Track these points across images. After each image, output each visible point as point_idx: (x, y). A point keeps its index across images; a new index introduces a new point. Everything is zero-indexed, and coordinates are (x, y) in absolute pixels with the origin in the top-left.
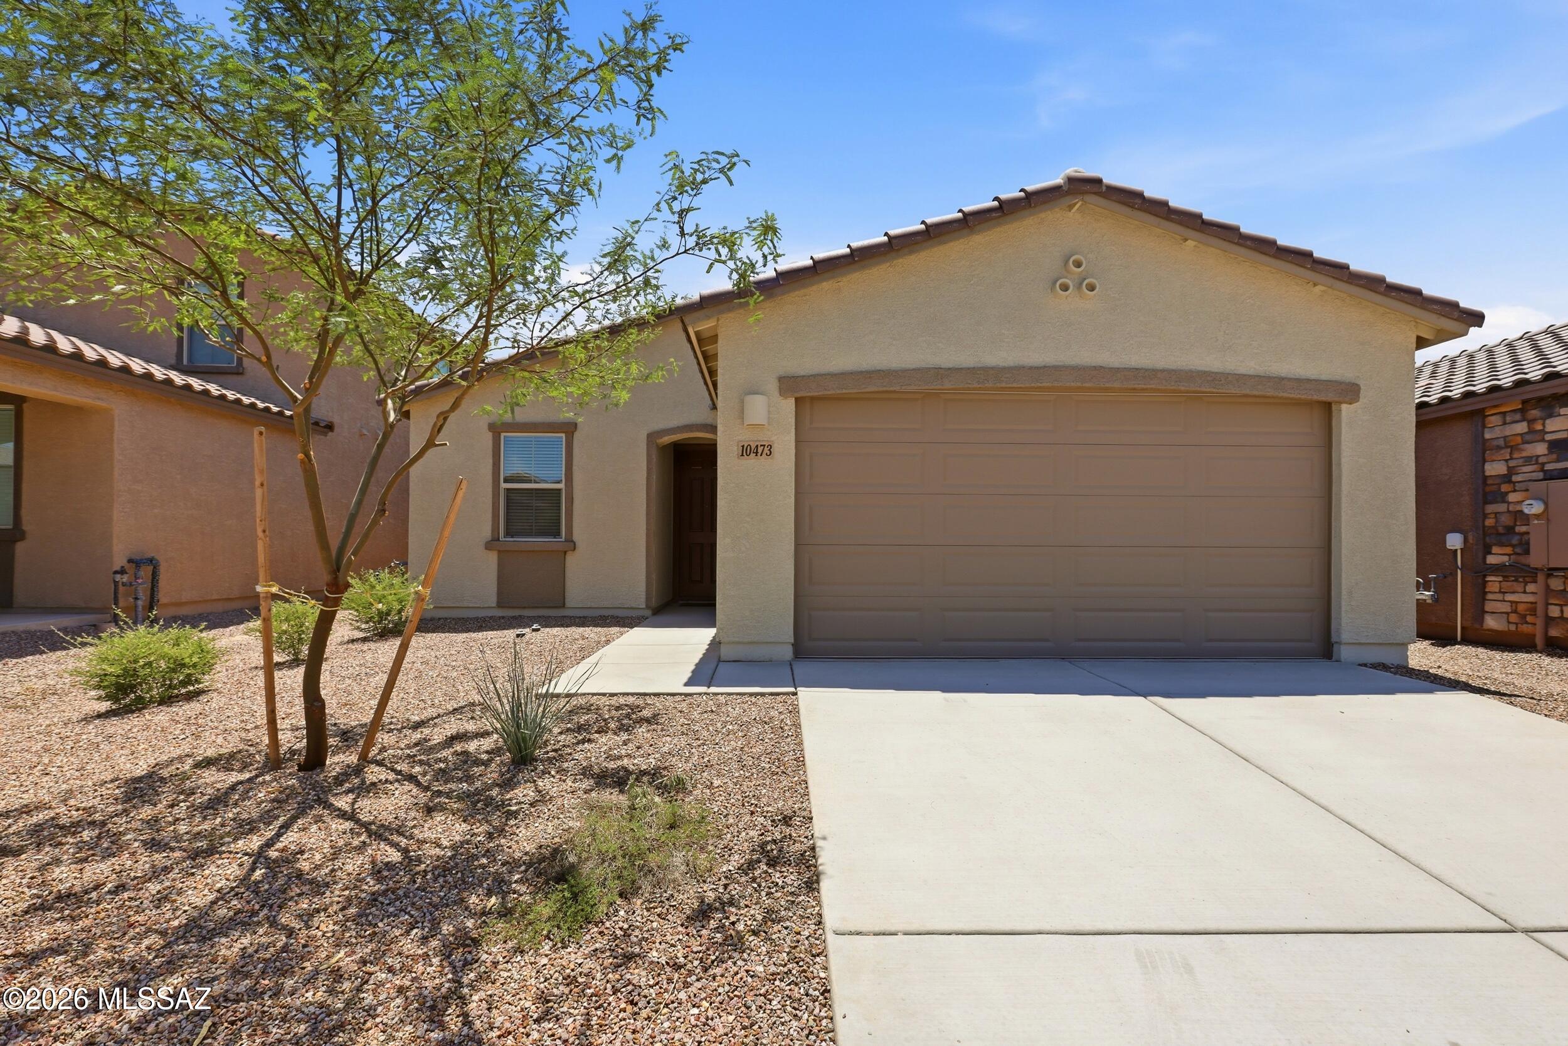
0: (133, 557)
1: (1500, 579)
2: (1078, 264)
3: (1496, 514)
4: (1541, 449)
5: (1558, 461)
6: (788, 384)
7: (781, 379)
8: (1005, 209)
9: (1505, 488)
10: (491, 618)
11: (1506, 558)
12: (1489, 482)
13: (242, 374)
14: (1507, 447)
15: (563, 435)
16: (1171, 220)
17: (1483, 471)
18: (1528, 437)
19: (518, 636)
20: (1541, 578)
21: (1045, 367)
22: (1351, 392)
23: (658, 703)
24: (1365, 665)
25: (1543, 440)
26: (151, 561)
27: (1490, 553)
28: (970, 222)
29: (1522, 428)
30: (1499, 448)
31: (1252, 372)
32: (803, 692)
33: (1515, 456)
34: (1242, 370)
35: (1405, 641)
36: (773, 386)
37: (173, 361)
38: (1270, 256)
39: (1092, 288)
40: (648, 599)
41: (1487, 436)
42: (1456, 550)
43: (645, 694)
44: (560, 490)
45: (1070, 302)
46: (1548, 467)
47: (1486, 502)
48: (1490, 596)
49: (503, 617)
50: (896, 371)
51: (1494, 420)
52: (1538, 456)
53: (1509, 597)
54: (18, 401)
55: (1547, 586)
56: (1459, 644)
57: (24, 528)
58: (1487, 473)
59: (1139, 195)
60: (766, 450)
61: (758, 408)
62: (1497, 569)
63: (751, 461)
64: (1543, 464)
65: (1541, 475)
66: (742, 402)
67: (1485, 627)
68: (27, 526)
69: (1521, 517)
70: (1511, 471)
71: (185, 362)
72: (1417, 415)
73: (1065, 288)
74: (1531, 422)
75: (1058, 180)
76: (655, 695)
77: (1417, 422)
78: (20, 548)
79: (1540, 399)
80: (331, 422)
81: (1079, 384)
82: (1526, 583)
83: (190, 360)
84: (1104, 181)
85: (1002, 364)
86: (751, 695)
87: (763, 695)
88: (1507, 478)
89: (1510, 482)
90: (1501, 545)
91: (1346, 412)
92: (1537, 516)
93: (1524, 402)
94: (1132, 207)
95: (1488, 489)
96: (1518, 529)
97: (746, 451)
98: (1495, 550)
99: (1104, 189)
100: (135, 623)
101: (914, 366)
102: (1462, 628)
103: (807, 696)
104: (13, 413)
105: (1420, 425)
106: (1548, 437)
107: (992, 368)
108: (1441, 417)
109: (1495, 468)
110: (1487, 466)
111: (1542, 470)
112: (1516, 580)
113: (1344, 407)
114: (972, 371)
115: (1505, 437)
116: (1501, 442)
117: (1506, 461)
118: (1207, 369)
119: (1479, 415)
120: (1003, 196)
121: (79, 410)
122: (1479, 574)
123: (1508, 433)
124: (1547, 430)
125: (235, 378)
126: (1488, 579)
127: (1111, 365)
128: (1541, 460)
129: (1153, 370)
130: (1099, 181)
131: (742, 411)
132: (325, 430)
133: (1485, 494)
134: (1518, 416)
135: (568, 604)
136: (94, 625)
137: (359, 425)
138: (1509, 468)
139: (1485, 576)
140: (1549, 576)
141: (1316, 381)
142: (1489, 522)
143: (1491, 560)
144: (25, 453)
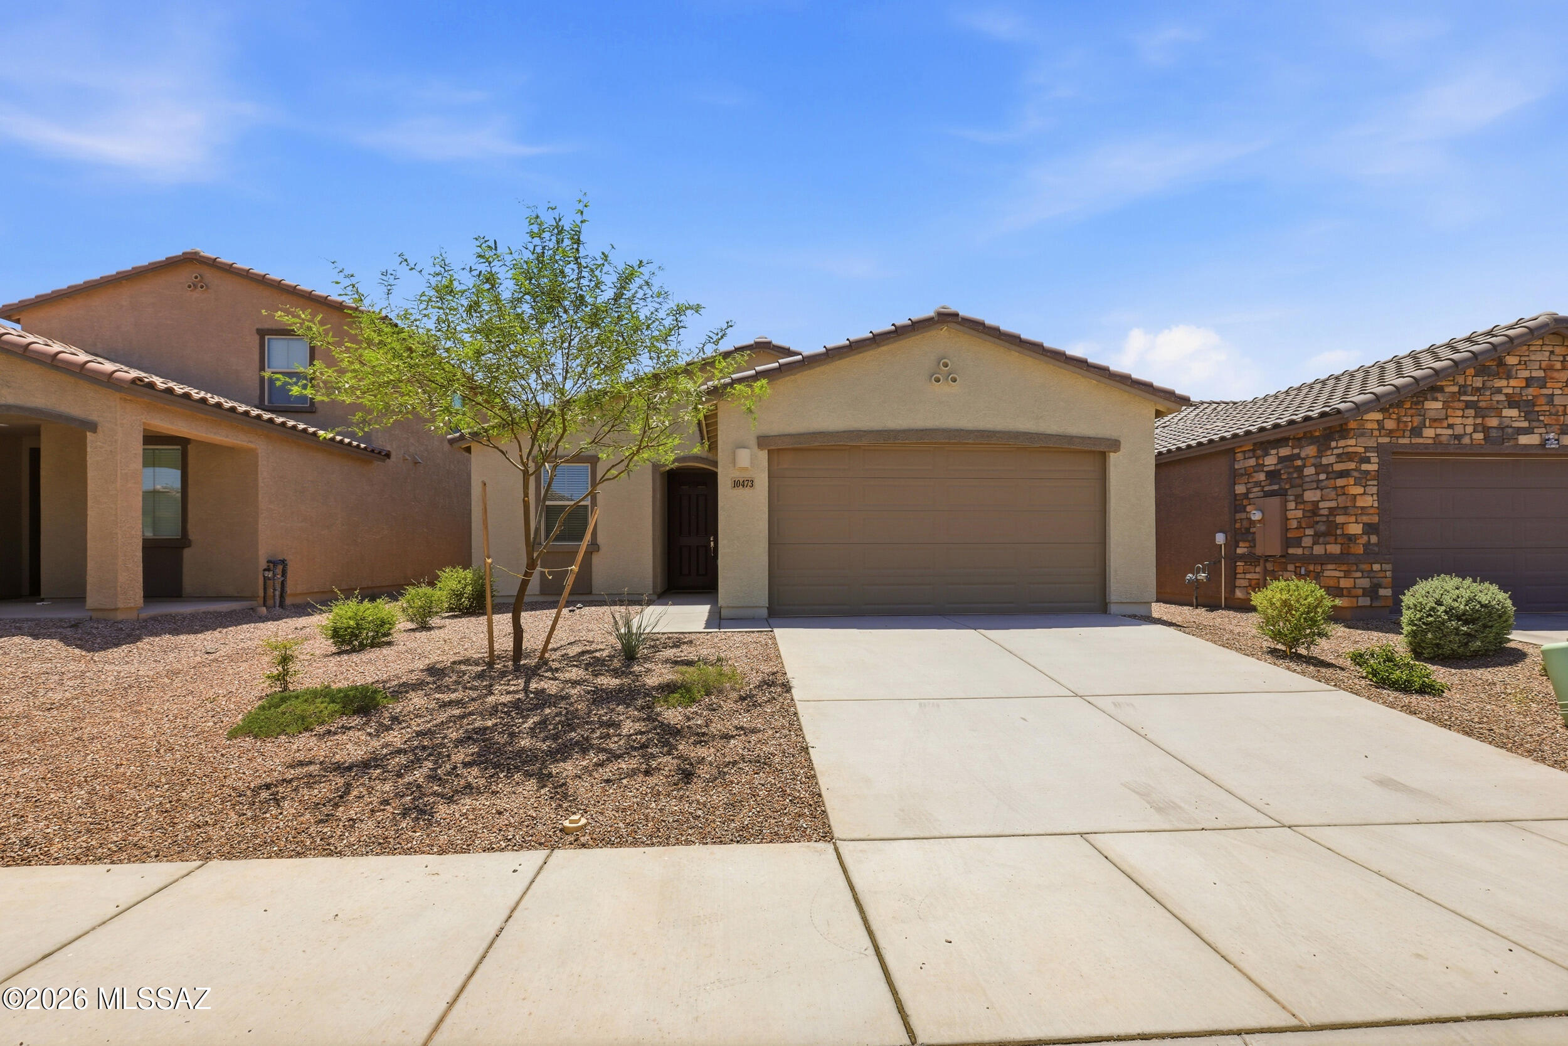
0: (272, 559)
1: (1243, 564)
2: (946, 365)
3: (1241, 519)
4: (1262, 477)
5: (1270, 485)
6: (763, 441)
7: (759, 438)
8: (899, 332)
9: (1245, 502)
10: (536, 602)
11: (1246, 550)
12: (1238, 498)
13: (314, 412)
14: (1246, 474)
15: (589, 464)
16: (1002, 340)
17: (1235, 491)
18: (1256, 469)
19: (570, 611)
20: (1262, 562)
21: (926, 430)
22: (1115, 445)
23: (693, 637)
24: (1125, 616)
25: (1263, 471)
26: (283, 562)
27: (1238, 547)
28: (877, 340)
29: (1252, 462)
30: (1242, 475)
31: (1054, 433)
32: (776, 630)
33: (1250, 481)
34: (1049, 432)
35: (1149, 601)
36: (753, 442)
37: (257, 402)
38: (1061, 361)
39: (954, 380)
40: (654, 587)
41: (1236, 467)
42: (1221, 545)
43: (683, 633)
44: (588, 506)
45: (944, 389)
46: (1266, 489)
47: (1236, 512)
48: (1239, 576)
49: (545, 602)
50: (832, 433)
51: (1239, 456)
52: (1261, 481)
53: (1248, 576)
54: (183, 442)
55: (1265, 567)
56: (1222, 609)
57: (190, 538)
58: (1236, 492)
59: (982, 324)
60: (750, 484)
61: (744, 457)
62: (1242, 557)
63: (740, 491)
64: (1263, 487)
65: (1261, 494)
66: (734, 453)
67: (1236, 597)
68: (193, 535)
69: (1252, 523)
70: (1249, 491)
71: (266, 403)
72: (1156, 460)
73: (938, 380)
74: (1257, 458)
75: (929, 312)
76: (689, 633)
77: (1156, 465)
78: (187, 553)
79: (1262, 443)
80: (389, 451)
81: (947, 441)
82: (1256, 566)
83: (270, 402)
84: (960, 314)
85: (898, 427)
86: (746, 632)
87: (753, 632)
88: (1246, 495)
89: (1248, 498)
90: (1244, 541)
91: (1113, 457)
92: (1259, 521)
93: (1255, 444)
94: (977, 331)
95: (1237, 503)
96: (1251, 530)
97: (737, 484)
98: (1241, 544)
99: (960, 319)
100: (347, 598)
101: (843, 429)
102: (1225, 598)
103: (777, 632)
104: (180, 452)
105: (1158, 466)
106: (1266, 469)
107: (892, 431)
108: (1190, 458)
109: (1240, 489)
110: (1237, 487)
111: (1263, 491)
112: (1251, 565)
113: (1112, 454)
114: (880, 432)
115: (1245, 468)
116: (1243, 471)
117: (1246, 483)
118: (1027, 431)
119: (1231, 452)
120: (898, 323)
121: (231, 450)
122: (1233, 559)
123: (1247, 465)
124: (1266, 464)
125: (309, 416)
126: (1238, 564)
127: (967, 429)
128: (1263, 484)
129: (993, 432)
130: (957, 315)
131: (734, 459)
132: (385, 458)
133: (1236, 506)
134: (1251, 454)
135: (594, 592)
136: (252, 609)
137: (403, 452)
138: (1247, 489)
139: (1236, 562)
140: (1266, 561)
141: (1094, 438)
142: (1238, 525)
143: (1239, 551)
144: (190, 481)
